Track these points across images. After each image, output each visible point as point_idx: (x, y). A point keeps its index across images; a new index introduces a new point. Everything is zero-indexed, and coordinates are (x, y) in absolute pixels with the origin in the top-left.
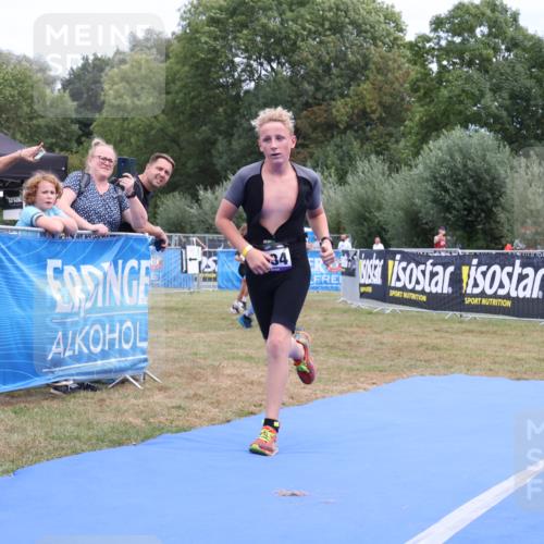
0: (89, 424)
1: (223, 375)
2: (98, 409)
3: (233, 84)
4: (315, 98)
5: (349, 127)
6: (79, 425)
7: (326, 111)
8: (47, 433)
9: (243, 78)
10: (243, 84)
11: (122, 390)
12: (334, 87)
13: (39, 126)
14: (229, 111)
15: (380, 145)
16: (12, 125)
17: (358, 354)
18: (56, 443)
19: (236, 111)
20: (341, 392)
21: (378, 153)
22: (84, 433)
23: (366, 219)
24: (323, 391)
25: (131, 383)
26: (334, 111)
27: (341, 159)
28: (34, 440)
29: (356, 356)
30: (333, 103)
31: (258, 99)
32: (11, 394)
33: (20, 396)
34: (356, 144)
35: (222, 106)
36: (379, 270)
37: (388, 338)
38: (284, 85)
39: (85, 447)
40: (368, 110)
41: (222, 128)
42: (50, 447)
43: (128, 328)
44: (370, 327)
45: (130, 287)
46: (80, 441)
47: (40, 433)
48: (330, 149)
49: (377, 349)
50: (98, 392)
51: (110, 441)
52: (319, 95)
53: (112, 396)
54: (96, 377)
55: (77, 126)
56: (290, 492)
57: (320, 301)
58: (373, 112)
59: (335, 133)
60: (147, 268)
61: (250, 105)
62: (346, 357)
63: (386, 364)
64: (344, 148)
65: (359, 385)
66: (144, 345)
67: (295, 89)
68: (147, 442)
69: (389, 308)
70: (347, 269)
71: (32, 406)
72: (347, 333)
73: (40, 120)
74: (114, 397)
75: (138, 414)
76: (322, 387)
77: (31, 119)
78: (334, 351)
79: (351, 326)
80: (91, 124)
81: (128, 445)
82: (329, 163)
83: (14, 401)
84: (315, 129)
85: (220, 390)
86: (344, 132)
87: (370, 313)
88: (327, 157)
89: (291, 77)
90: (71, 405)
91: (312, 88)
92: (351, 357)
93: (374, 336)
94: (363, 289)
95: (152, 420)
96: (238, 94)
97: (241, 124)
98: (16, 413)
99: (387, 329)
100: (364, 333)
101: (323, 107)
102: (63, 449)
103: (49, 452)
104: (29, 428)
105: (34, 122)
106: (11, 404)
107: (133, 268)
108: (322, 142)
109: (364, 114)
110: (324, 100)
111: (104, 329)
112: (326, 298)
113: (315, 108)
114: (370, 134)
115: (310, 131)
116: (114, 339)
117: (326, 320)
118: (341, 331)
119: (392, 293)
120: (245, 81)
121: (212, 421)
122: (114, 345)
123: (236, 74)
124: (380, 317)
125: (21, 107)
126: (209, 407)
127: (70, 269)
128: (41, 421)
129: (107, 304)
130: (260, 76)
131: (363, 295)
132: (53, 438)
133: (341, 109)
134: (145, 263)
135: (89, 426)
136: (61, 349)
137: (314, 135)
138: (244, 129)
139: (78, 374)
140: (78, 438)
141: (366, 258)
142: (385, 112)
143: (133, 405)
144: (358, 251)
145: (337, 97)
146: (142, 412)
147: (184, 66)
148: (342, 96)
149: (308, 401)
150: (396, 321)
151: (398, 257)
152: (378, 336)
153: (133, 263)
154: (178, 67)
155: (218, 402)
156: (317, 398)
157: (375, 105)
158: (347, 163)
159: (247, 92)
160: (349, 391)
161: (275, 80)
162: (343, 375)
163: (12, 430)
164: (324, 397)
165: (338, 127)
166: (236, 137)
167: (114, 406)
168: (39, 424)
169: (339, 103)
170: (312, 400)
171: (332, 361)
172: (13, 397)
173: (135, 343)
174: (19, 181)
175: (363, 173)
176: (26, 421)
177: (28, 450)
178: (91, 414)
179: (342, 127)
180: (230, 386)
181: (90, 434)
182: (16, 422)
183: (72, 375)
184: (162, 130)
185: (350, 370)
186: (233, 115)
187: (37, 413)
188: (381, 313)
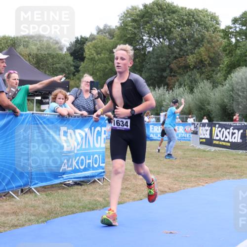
0: (79, 200)
1: (139, 179)
2: (83, 194)
3: (142, 49)
4: (179, 55)
5: (195, 67)
6: (75, 201)
7: (184, 60)
8: (61, 205)
9: (147, 46)
10: (147, 49)
11: (94, 186)
12: (188, 50)
13: (57, 68)
14: (141, 61)
15: (208, 75)
16: (45, 68)
17: (200, 170)
18: (65, 209)
19: (144, 60)
20: (192, 187)
21: (208, 79)
22: (77, 204)
23: (202, 109)
24: (184, 186)
25: (98, 182)
26: (188, 60)
27: (191, 82)
28: (55, 208)
29: (198, 171)
30: (188, 57)
31: (154, 55)
32: (44, 187)
33: (48, 188)
34: (198, 75)
35: (137, 58)
36: (209, 131)
37: (213, 162)
38: (165, 49)
39: (77, 211)
40: (203, 60)
41: (138, 68)
42: (62, 211)
43: (96, 158)
44: (205, 157)
45: (97, 139)
46: (75, 208)
47: (58, 204)
48: (186, 77)
49: (208, 168)
50: (83, 186)
51: (89, 208)
52: (181, 53)
53: (89, 188)
54: (82, 179)
55: (73, 68)
56: (169, 232)
57: (181, 146)
58: (206, 61)
59: (188, 70)
60: (105, 131)
61: (150, 58)
62: (194, 171)
63: (212, 174)
64: (193, 77)
65: (200, 183)
66: (104, 165)
67: (170, 50)
68: (105, 208)
69: (213, 149)
70: (194, 131)
71: (54, 192)
72: (194, 160)
73: (57, 65)
74: (90, 188)
75: (101, 196)
76: (183, 184)
77: (53, 64)
78: (188, 168)
79: (196, 157)
80: (79, 67)
81: (96, 210)
82: (186, 83)
83: (46, 190)
84: (179, 68)
85: (137, 185)
86: (193, 69)
87: (204, 151)
88: (185, 81)
89: (169, 45)
90: (71, 192)
91: (178, 50)
92: (196, 171)
93: (206, 161)
94: (201, 140)
95: (107, 199)
96: (145, 53)
97: (146, 67)
98: (47, 195)
99: (212, 159)
100: (202, 160)
101: (183, 58)
102: (68, 211)
103: (62, 213)
104: (53, 202)
105: (55, 66)
106: (45, 191)
107: (98, 131)
108: (183, 74)
109: (201, 61)
110: (183, 55)
111: (86, 158)
112: (184, 144)
113: (180, 59)
114: (204, 71)
115: (177, 69)
116: (90, 163)
117: (184, 154)
118: (191, 159)
119: (214, 142)
120: (148, 47)
121: (134, 199)
122: (90, 165)
123: (144, 44)
124: (209, 153)
125: (48, 60)
126: (132, 193)
127: (70, 131)
128: (58, 199)
129: (87, 147)
130: (154, 45)
131: (201, 143)
132: (63, 207)
133: (191, 59)
134: (104, 129)
135: (79, 201)
136: (66, 167)
137: (179, 71)
138: (147, 69)
139: (74, 178)
140: (74, 206)
141: (202, 126)
142: (211, 61)
143: (99, 192)
144: (199, 123)
145: (190, 54)
146: (102, 195)
147: (120, 40)
148: (192, 53)
149: (177, 191)
150: (216, 155)
151: (217, 126)
152: (209, 161)
153: (98, 128)
154: (118, 41)
155: (137, 191)
156: (181, 189)
157: (206, 58)
158: (194, 83)
159: (149, 52)
160: (195, 186)
161: (161, 47)
162: (193, 179)
163: (45, 203)
164: (184, 189)
165: (190, 67)
166: (144, 72)
167: (90, 192)
168: (57, 200)
169: (191, 57)
170: (179, 190)
171: (188, 173)
172: (45, 188)
173: (99, 164)
174: (48, 92)
175: (201, 88)
176: (51, 199)
177: (52, 212)
178: (80, 196)
179: (192, 67)
180: (142, 184)
181: (80, 204)
182: (47, 200)
183: (71, 178)
184: (110, 69)
185: (196, 177)
186: (142, 62)
187: (56, 196)
188: (209, 151)
